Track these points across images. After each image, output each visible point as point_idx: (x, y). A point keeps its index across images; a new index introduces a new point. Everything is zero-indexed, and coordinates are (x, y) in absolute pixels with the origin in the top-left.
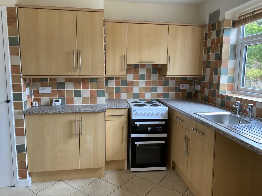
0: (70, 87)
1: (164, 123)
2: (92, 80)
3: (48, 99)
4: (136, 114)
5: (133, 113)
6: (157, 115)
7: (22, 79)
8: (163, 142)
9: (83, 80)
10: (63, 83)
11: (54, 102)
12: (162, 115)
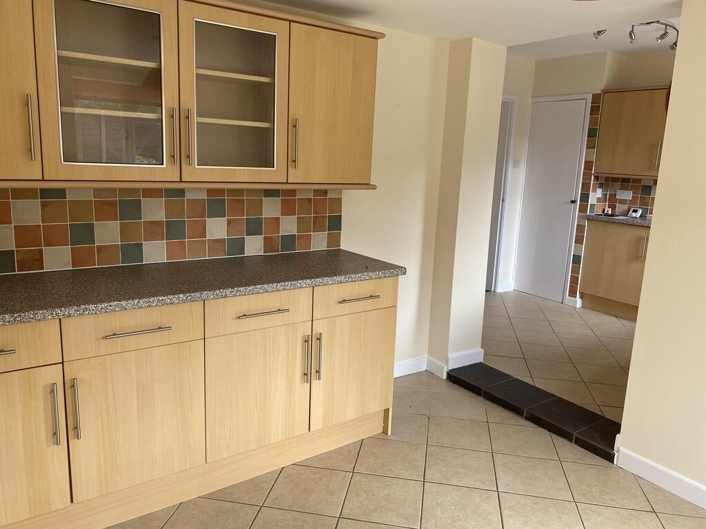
3: (626, 207)
7: (593, 177)
10: (650, 188)
11: (630, 212)
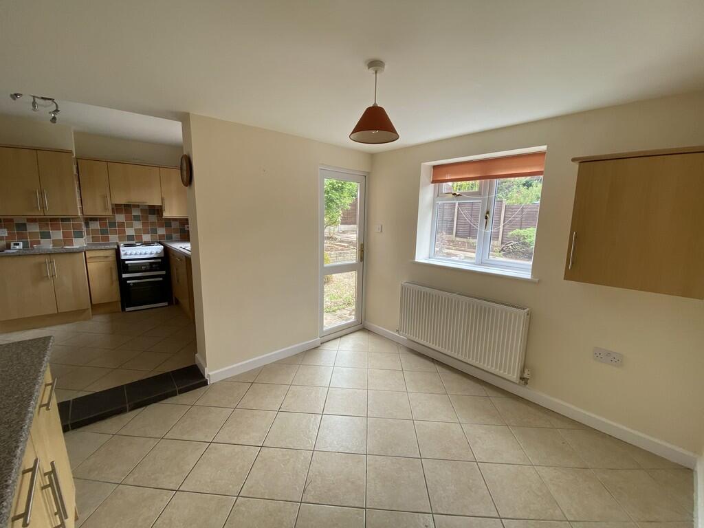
0: (34, 228)
1: (160, 260)
2: (63, 220)
3: (4, 242)
4: (126, 254)
5: (122, 253)
6: (151, 254)
8: (161, 279)
9: (52, 220)
10: (25, 225)
11: (12, 246)
12: (157, 253)
